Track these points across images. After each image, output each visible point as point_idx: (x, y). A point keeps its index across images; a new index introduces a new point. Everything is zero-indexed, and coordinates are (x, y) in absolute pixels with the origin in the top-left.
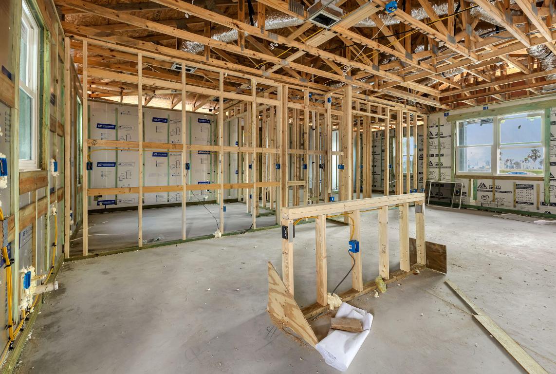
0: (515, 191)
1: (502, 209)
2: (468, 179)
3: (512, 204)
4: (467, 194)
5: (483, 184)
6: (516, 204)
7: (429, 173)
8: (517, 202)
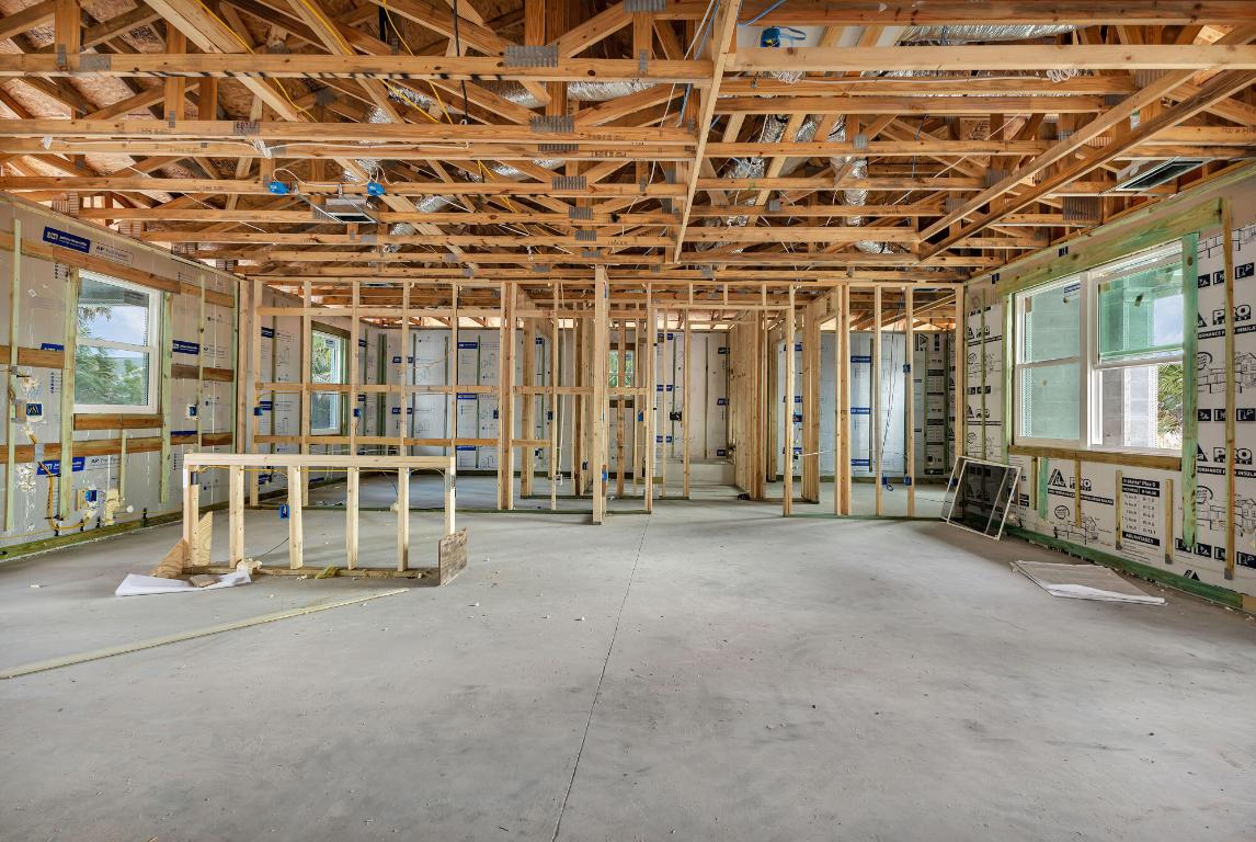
0: (1118, 498)
1: (1093, 552)
2: (1030, 458)
3: (1112, 538)
4: (1031, 501)
5: (1059, 473)
6: (1123, 541)
7: (967, 438)
8: (1124, 534)
